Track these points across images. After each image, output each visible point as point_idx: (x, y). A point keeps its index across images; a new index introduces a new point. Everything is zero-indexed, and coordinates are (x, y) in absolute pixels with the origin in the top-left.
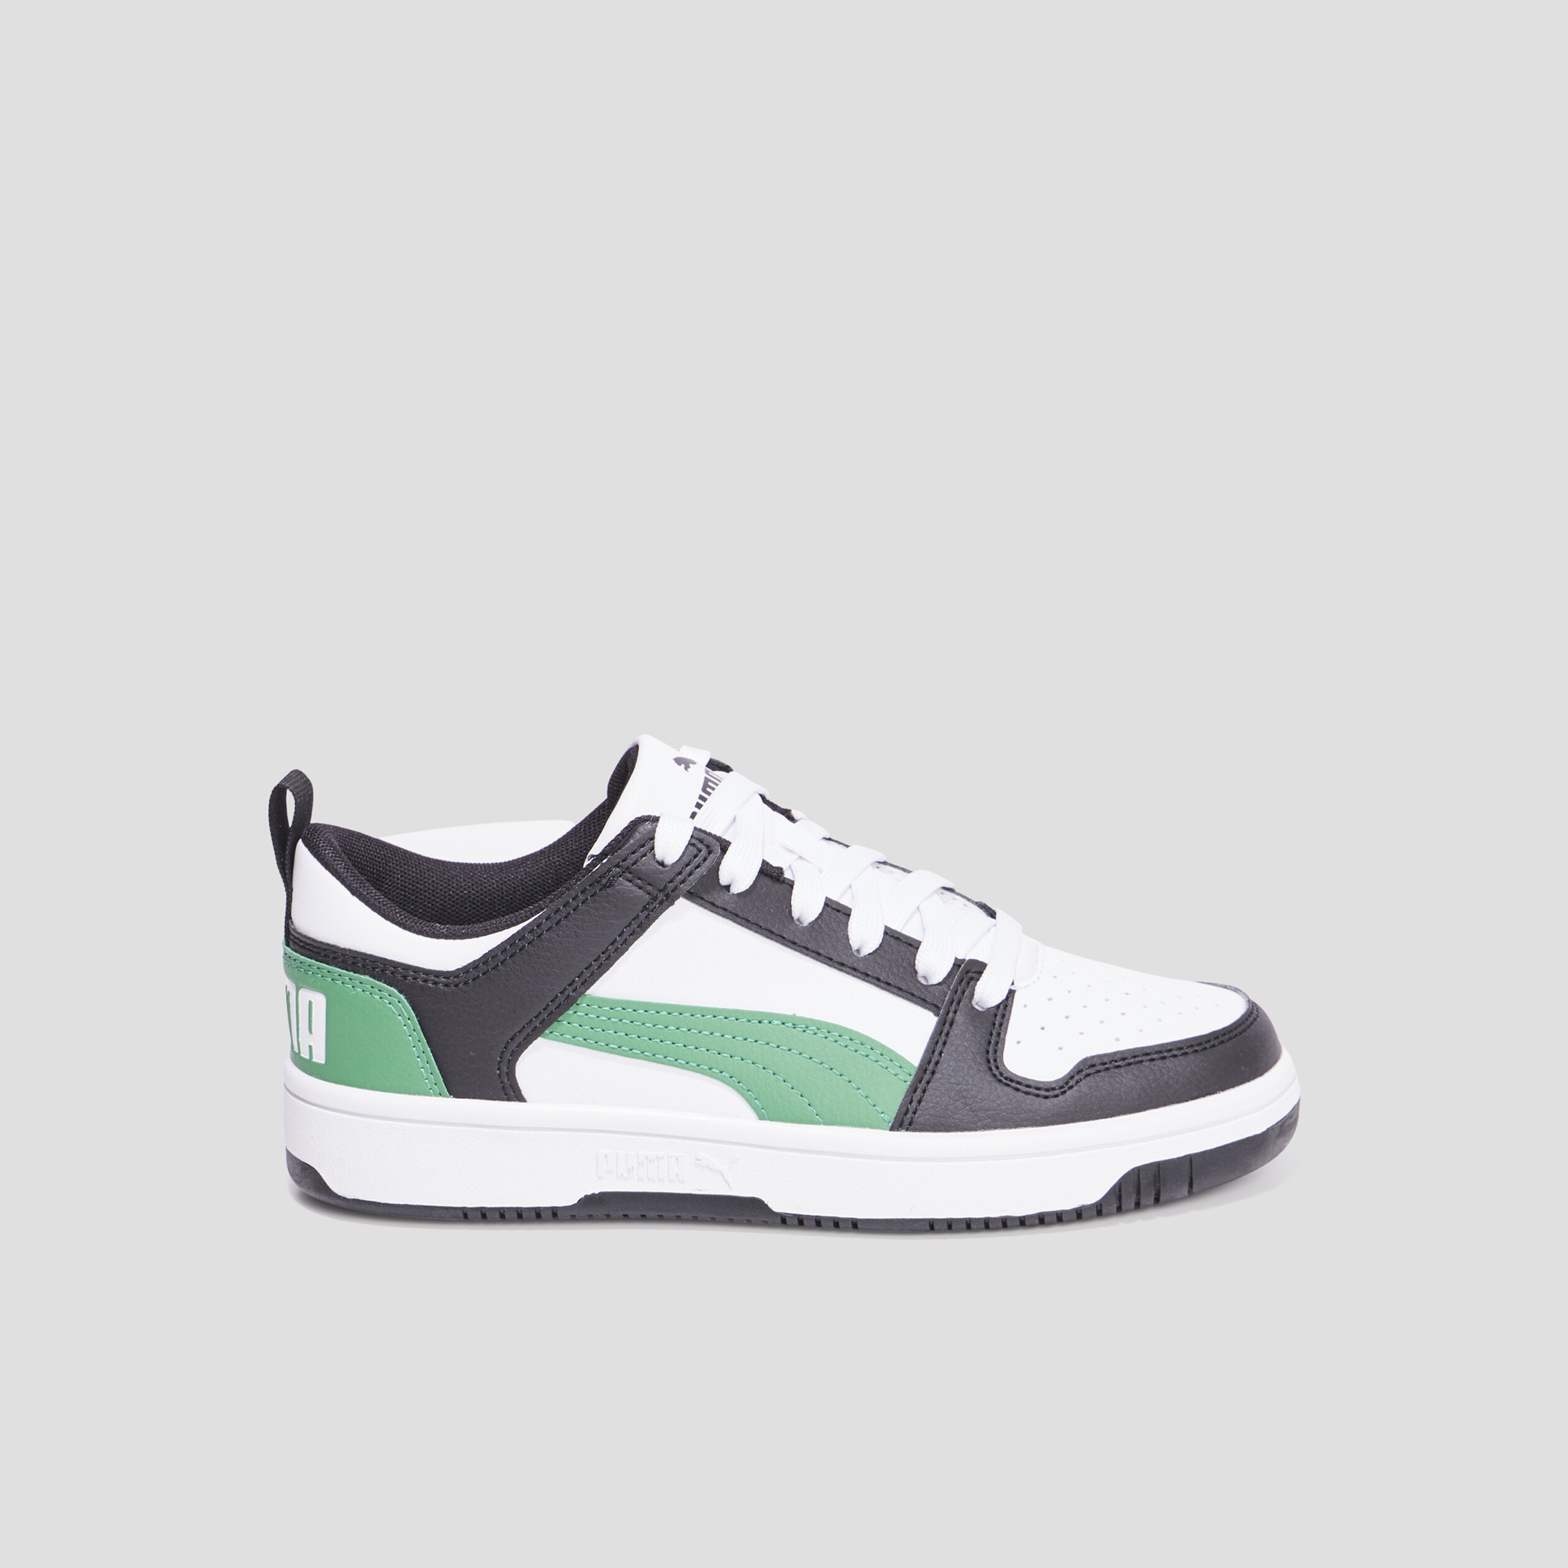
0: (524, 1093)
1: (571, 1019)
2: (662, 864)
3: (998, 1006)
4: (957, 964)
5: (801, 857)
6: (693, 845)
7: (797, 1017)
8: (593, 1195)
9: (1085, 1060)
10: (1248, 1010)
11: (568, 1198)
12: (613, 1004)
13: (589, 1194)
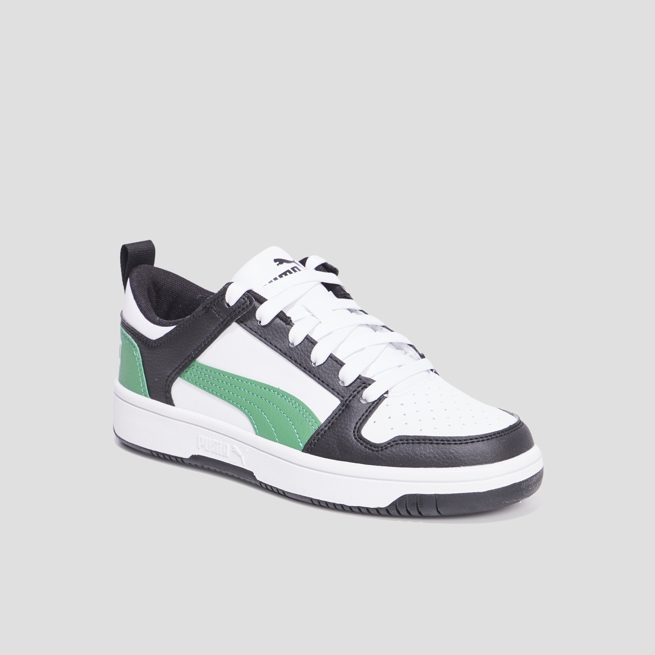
0: (175, 402)
1: (191, 371)
2: (228, 305)
3: (373, 402)
4: (359, 378)
5: (313, 315)
6: (244, 299)
7: (280, 389)
8: (195, 455)
9: (399, 436)
10: (517, 423)
11: (186, 455)
12: (207, 368)
13: (194, 454)
